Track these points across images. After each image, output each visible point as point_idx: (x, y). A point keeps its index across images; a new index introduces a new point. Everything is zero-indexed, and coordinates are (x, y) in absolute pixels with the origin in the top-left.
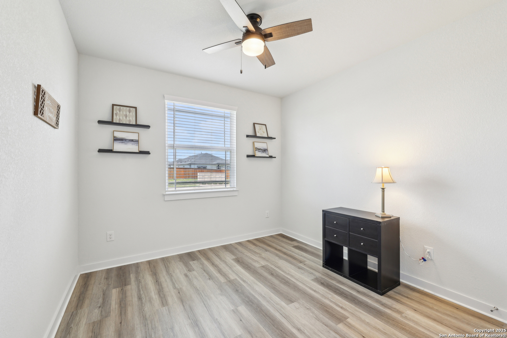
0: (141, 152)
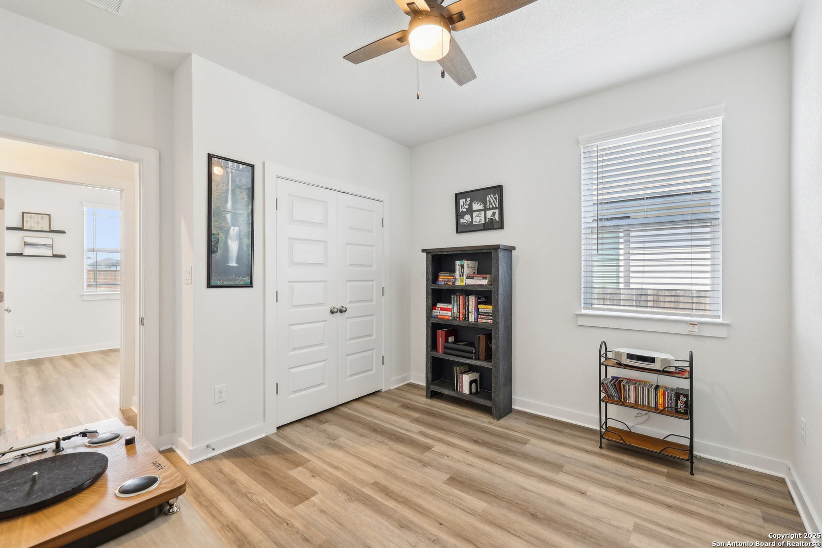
0: (55, 256)
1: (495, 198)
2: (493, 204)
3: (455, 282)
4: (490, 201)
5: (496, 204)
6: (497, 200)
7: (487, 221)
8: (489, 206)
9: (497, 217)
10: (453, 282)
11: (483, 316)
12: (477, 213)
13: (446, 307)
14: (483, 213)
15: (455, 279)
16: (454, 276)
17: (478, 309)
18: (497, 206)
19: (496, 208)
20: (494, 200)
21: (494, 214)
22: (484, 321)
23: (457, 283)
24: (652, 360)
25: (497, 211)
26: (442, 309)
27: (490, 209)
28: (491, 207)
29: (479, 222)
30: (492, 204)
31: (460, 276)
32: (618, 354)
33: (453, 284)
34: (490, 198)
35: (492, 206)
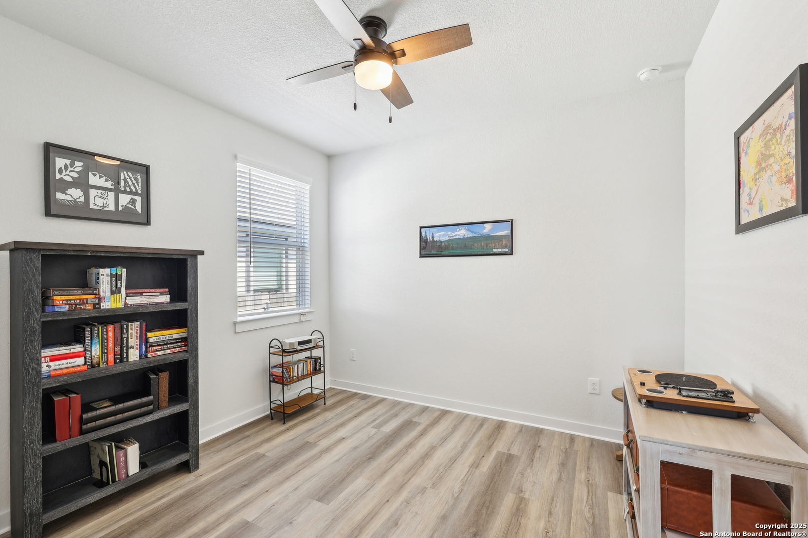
1: (137, 180)
2: (132, 187)
3: (99, 304)
4: (125, 180)
5: (137, 188)
6: (140, 184)
7: (121, 208)
8: (125, 187)
9: (139, 207)
10: (94, 305)
11: (157, 347)
12: (99, 192)
13: (67, 352)
14: (112, 195)
15: (100, 299)
16: (95, 294)
17: (147, 339)
18: (139, 191)
19: (137, 194)
20: (134, 182)
21: (133, 202)
22: (159, 353)
23: (105, 306)
24: (309, 341)
25: (139, 199)
26: (54, 359)
27: (125, 192)
28: (128, 189)
29: (103, 206)
30: (129, 187)
31: (112, 293)
32: (292, 344)
33: (94, 307)
34: (127, 177)
35: (130, 189)
